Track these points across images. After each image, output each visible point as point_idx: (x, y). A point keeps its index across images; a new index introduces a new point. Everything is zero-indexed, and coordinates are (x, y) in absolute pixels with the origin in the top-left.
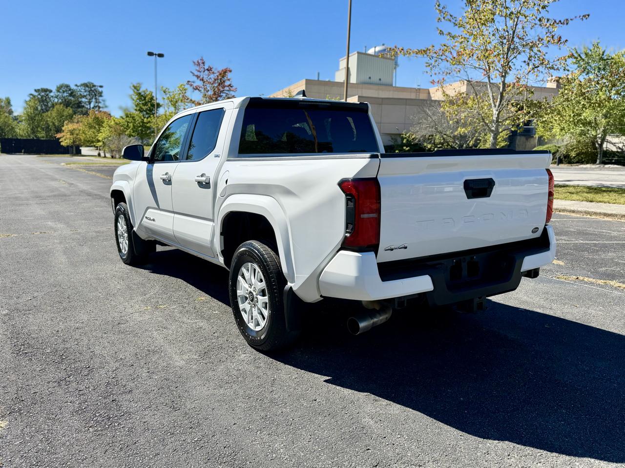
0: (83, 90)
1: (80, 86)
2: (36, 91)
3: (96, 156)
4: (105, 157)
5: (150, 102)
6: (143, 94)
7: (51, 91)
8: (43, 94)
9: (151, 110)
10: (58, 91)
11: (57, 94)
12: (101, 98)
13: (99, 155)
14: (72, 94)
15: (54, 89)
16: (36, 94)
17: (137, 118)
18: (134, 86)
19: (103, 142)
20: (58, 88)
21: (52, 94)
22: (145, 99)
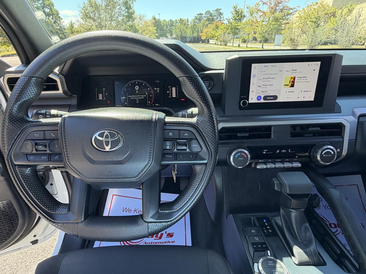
0: (215, 13)
1: (214, 11)
2: (197, 14)
3: (214, 44)
4: (218, 44)
5: (240, 14)
6: (238, 10)
7: (203, 14)
8: (200, 16)
9: (240, 19)
10: (206, 14)
11: (205, 15)
12: (222, 16)
13: (216, 43)
14: (211, 15)
15: (204, 13)
16: (197, 16)
17: (233, 24)
18: (234, 7)
19: (218, 37)
20: (206, 12)
21: (203, 16)
22: (238, 13)
